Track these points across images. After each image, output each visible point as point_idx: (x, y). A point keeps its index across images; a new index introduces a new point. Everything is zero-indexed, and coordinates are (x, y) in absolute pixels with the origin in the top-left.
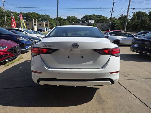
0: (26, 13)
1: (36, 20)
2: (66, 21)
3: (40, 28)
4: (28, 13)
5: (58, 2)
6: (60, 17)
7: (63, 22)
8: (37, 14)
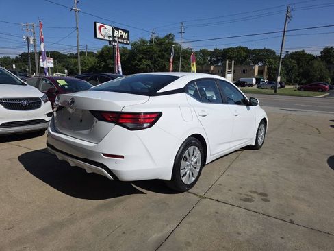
0: (224, 50)
1: (233, 62)
2: (320, 59)
3: (242, 79)
4: (228, 49)
5: (287, 16)
6: (303, 51)
7: (308, 62)
8: (245, 49)
